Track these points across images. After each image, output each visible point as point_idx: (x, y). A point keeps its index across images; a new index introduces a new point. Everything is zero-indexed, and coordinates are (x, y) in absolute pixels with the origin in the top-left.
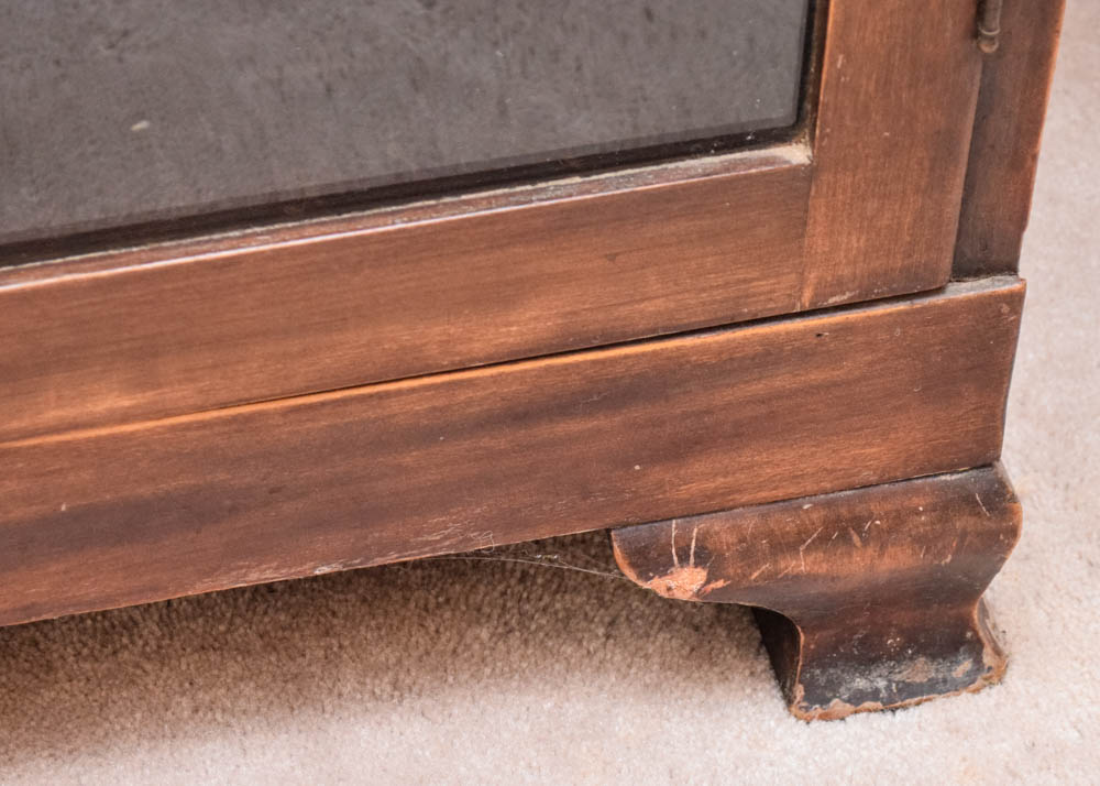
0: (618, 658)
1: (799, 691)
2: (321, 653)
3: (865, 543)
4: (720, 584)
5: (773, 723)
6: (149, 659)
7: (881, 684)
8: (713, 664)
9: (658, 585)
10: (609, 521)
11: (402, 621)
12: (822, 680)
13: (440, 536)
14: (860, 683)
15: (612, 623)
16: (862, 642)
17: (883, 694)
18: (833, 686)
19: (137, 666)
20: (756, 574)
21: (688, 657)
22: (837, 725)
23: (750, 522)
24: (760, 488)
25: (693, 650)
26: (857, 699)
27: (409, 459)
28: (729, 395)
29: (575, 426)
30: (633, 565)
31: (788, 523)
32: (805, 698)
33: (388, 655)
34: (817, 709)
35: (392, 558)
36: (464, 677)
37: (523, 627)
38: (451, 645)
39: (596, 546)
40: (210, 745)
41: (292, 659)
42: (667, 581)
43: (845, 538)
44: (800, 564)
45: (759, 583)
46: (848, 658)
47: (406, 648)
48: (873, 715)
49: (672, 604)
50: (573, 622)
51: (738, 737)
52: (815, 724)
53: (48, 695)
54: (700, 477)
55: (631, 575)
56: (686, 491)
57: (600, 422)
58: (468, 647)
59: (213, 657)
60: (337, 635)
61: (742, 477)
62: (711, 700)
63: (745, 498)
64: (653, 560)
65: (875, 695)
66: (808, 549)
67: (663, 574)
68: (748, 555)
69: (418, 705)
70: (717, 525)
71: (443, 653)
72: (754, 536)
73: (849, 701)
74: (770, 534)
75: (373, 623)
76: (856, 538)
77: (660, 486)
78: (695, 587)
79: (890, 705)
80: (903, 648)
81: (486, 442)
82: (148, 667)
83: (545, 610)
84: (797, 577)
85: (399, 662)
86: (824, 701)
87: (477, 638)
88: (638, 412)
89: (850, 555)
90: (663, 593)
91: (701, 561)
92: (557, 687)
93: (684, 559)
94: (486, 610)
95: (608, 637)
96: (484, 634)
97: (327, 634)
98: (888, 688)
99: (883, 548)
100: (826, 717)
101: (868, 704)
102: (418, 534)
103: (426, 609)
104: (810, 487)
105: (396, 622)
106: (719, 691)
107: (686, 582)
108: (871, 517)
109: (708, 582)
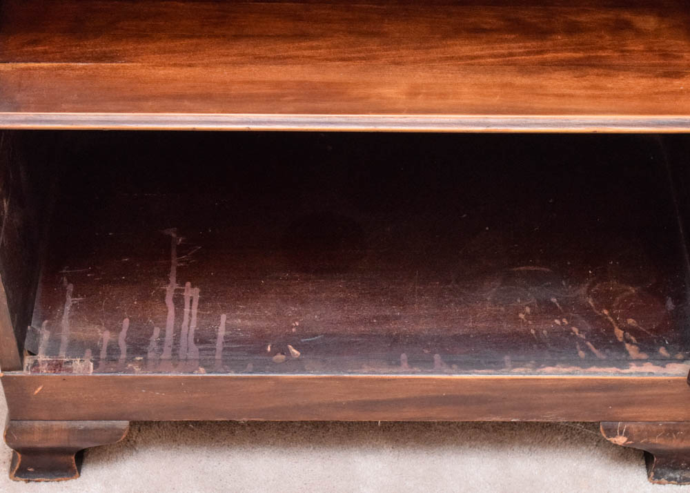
0: (598, 453)
1: (652, 474)
2: (509, 436)
3: (677, 438)
4: (631, 442)
5: (642, 482)
6: (459, 428)
7: (678, 476)
8: (628, 461)
9: (613, 440)
10: (600, 420)
11: (536, 430)
12: (660, 472)
13: (549, 417)
14: (671, 475)
15: (599, 442)
16: (674, 463)
17: (678, 479)
18: (663, 475)
19: (455, 429)
20: (642, 441)
21: (620, 457)
22: (662, 486)
23: (642, 426)
24: (646, 417)
25: (622, 454)
26: (670, 480)
27: (543, 396)
28: (643, 393)
29: (594, 394)
30: (605, 433)
31: (654, 428)
32: (654, 477)
33: (529, 440)
34: (657, 481)
35: (535, 420)
36: (551, 451)
37: (571, 438)
38: (549, 440)
39: (595, 426)
40: (473, 459)
41: (501, 435)
42: (615, 439)
43: (671, 436)
44: (657, 441)
45: (643, 445)
46: (669, 467)
47: (535, 439)
48: (674, 485)
49: (616, 445)
50: (587, 439)
51: (631, 485)
52: (655, 485)
53: (428, 434)
54: (629, 412)
55: (604, 435)
56: (624, 415)
57: (601, 394)
58: (554, 441)
59: (478, 431)
60: (516, 431)
61: (642, 414)
62: (625, 471)
63: (642, 420)
64: (611, 432)
65: (675, 479)
66: (659, 437)
67: (614, 437)
68: (641, 436)
69: (536, 457)
70: (633, 426)
71: (546, 442)
72: (643, 431)
73: (667, 480)
74: (648, 431)
75: (527, 429)
76: (674, 436)
77: (616, 413)
78: (623, 442)
79: (680, 482)
80: (687, 467)
81: (567, 395)
82: (458, 431)
83: (579, 433)
84: (655, 444)
85: (532, 442)
86: (659, 478)
87: (557, 439)
88: (612, 394)
89: (672, 440)
90: (613, 442)
91: (625, 435)
92: (578, 459)
93: (621, 434)
94: (561, 431)
95: (597, 445)
96: (559, 439)
97: (512, 429)
98: (680, 478)
99: (682, 440)
100: (660, 483)
101: (673, 482)
102: (544, 415)
103: (543, 427)
104: (662, 419)
105: (533, 429)
106: (627, 469)
107: (621, 440)
108: (680, 431)
109: (627, 441)
